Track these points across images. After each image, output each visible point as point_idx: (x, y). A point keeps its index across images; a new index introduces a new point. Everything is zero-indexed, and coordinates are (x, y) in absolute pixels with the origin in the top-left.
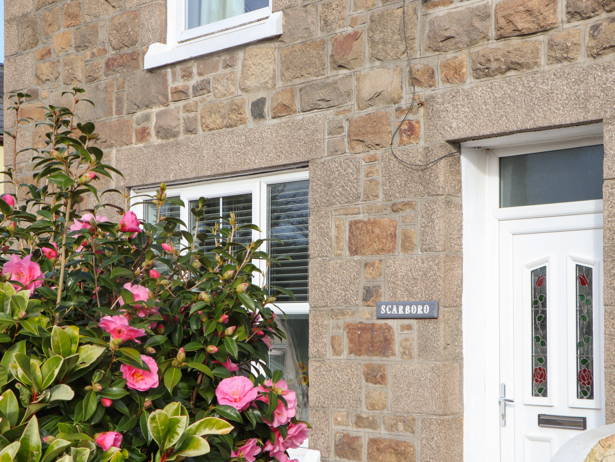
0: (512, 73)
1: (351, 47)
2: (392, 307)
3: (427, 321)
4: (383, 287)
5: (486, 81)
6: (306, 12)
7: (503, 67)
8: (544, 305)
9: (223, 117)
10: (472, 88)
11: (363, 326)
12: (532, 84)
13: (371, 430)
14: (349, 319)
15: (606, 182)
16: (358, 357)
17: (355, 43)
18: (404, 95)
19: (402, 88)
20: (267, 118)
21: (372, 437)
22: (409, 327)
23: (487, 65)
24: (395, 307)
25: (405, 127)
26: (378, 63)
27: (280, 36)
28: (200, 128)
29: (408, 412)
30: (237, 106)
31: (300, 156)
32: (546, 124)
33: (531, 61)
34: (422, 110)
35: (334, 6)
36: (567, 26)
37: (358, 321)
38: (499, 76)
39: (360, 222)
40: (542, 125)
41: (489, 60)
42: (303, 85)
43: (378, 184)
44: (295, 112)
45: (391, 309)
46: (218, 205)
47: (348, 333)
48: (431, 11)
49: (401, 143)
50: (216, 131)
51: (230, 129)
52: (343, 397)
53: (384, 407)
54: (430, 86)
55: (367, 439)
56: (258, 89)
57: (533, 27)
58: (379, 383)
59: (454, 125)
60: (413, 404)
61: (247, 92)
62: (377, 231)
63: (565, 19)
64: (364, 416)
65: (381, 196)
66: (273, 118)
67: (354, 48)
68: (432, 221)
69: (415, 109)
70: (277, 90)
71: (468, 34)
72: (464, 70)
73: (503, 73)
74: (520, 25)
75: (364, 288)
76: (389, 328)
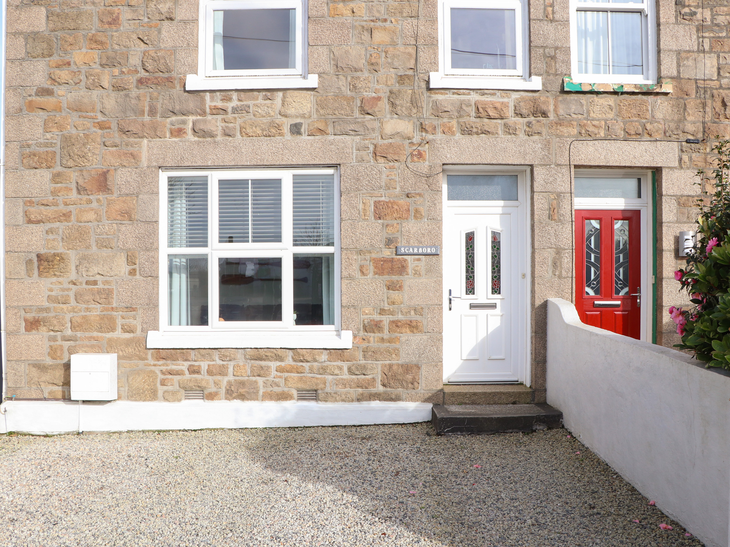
0: (483, 135)
1: (377, 105)
2: (409, 249)
3: (431, 256)
4: (400, 238)
5: (467, 137)
6: (338, 78)
7: (480, 132)
8: (473, 250)
9: (263, 130)
10: (459, 139)
11: (385, 259)
12: (495, 143)
13: (392, 316)
14: (374, 255)
15: (535, 193)
16: (381, 277)
17: (379, 102)
18: (415, 136)
19: (414, 132)
20: (304, 135)
21: (391, 320)
22: (419, 260)
23: (471, 129)
24: (411, 249)
25: (415, 153)
26: (396, 116)
27: (316, 88)
28: (238, 134)
29: (418, 305)
30: (278, 125)
31: (332, 160)
32: (504, 163)
33: (495, 132)
34: (427, 145)
35: (362, 79)
36: (513, 119)
37: (382, 256)
38: (476, 136)
39: (382, 201)
40: (502, 163)
41: (472, 127)
42: (336, 120)
43: (396, 181)
44: (328, 134)
45: (409, 250)
46: (248, 184)
47: (373, 263)
48: (433, 96)
49: (413, 161)
50: (254, 138)
51: (269, 138)
52: (369, 299)
53: (402, 303)
54: (433, 134)
55: (388, 321)
56: (297, 117)
57: (497, 116)
58: (398, 290)
59: (448, 156)
60: (422, 300)
61: (286, 117)
62: (396, 207)
63: (513, 116)
64: (386, 308)
65: (398, 189)
66: (309, 135)
67: (379, 105)
68: (435, 204)
69: (423, 144)
70: (313, 120)
71: (459, 112)
72: (454, 129)
73: (478, 134)
74: (491, 114)
75: (386, 238)
76: (405, 260)
